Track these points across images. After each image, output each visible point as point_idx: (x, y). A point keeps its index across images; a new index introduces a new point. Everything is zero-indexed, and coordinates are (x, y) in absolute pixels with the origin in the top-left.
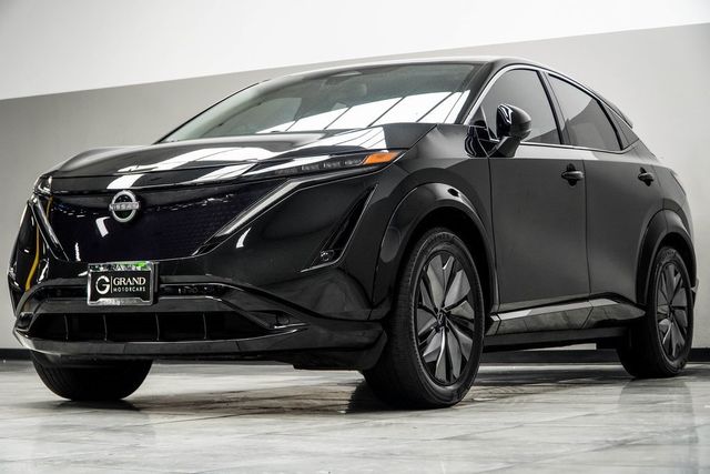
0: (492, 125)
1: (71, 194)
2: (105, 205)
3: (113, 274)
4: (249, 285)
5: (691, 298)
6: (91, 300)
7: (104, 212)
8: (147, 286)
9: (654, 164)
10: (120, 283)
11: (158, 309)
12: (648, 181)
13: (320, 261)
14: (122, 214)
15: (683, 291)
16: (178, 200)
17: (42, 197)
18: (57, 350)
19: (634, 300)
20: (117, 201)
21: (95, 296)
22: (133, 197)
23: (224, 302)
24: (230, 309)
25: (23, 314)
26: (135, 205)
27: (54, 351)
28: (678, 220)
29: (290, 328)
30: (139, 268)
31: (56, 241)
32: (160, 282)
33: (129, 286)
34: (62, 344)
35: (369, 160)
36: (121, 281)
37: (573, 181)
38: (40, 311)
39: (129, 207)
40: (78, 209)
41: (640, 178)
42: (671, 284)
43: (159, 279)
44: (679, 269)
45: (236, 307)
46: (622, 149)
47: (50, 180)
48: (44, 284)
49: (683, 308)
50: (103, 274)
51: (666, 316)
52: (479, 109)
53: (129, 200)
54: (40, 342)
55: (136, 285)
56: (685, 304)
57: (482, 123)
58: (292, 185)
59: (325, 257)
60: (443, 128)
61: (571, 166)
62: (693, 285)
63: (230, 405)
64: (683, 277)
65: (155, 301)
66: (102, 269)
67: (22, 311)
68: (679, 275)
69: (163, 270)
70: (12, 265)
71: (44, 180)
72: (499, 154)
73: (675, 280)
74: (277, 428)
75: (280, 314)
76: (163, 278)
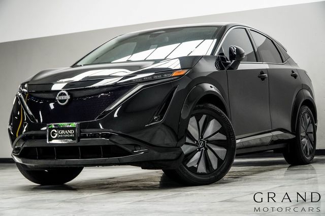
0: (227, 55)
1: (37, 92)
2: (54, 97)
3: (58, 128)
4: (120, 132)
5: (315, 128)
6: (49, 141)
7: (53, 100)
8: (74, 134)
9: (297, 68)
10: (62, 133)
11: (80, 144)
12: (295, 76)
13: (154, 121)
14: (62, 101)
15: (311, 125)
16: (87, 95)
17: (23, 93)
18: (34, 163)
19: (290, 131)
20: (60, 95)
21: (51, 139)
22: (66, 93)
23: (110, 140)
24: (113, 144)
25: (16, 147)
26: (68, 97)
27: (32, 164)
28: (309, 93)
29: (141, 152)
30: (70, 126)
31: (31, 113)
32: (81, 132)
33: (66, 134)
34: (36, 161)
35: (174, 74)
36: (63, 132)
37: (263, 78)
38: (25, 146)
39: (65, 98)
40: (40, 99)
41: (292, 75)
42: (306, 122)
43: (80, 130)
44: (309, 115)
45: (115, 143)
46: (283, 62)
47: (26, 86)
48: (26, 134)
49: (311, 133)
50: (54, 129)
51: (304, 137)
52: (221, 48)
53: (65, 94)
54: (25, 160)
55: (69, 134)
56: (312, 131)
57: (222, 54)
58: (140, 87)
59: (156, 119)
60: (205, 57)
61: (262, 72)
62: (316, 123)
63: (113, 186)
64: (311, 119)
65: (79, 141)
66: (53, 127)
67: (15, 145)
68: (309, 118)
69: (82, 127)
70: (10, 125)
71: (23, 85)
72: (231, 68)
73: (308, 120)
74: (142, 198)
75: (136, 146)
76: (82, 130)
